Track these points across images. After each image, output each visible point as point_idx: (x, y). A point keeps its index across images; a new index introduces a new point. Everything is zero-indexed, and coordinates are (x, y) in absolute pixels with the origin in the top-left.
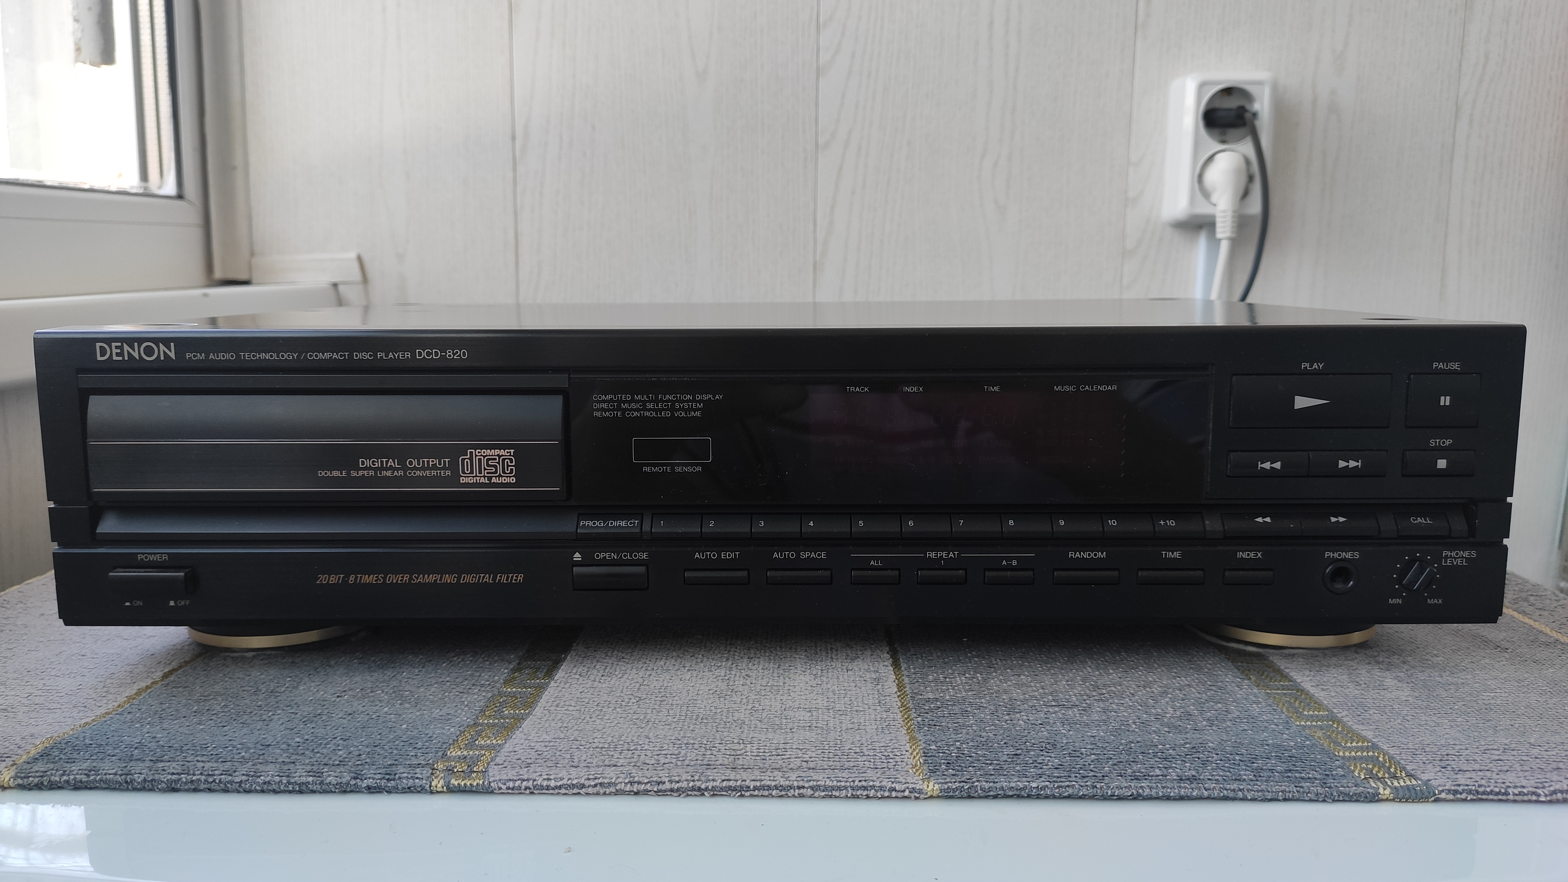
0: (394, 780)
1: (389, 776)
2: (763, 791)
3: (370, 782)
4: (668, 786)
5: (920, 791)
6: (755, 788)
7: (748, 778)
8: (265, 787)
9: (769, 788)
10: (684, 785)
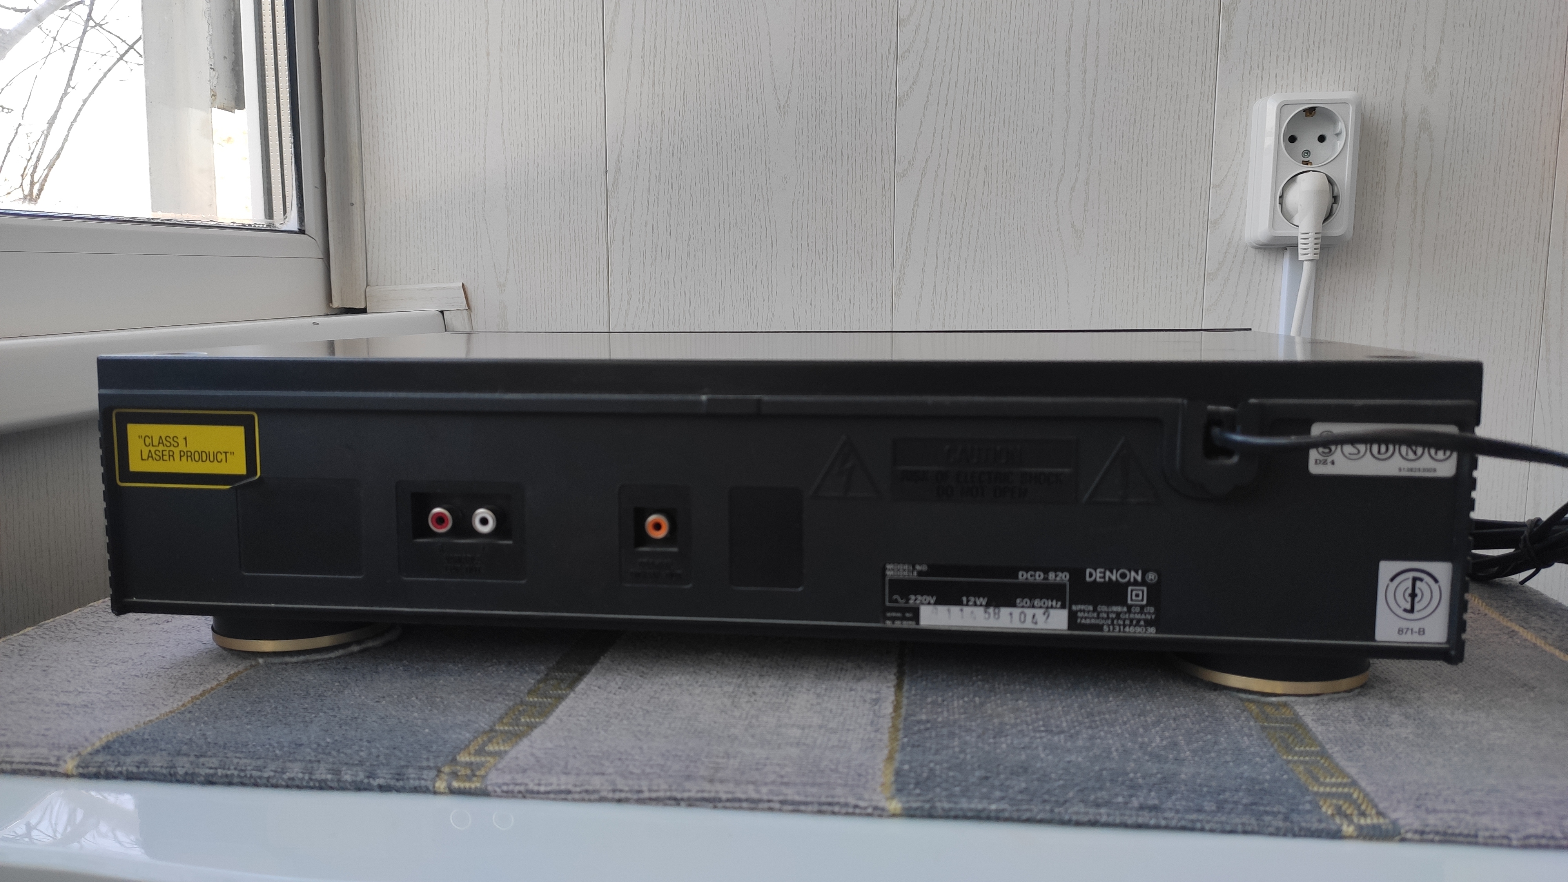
0: (402, 780)
1: (399, 776)
2: (734, 803)
3: (381, 781)
4: (646, 795)
5: (883, 809)
6: (728, 800)
7: (722, 791)
8: (290, 783)
9: (740, 800)
10: (661, 794)
